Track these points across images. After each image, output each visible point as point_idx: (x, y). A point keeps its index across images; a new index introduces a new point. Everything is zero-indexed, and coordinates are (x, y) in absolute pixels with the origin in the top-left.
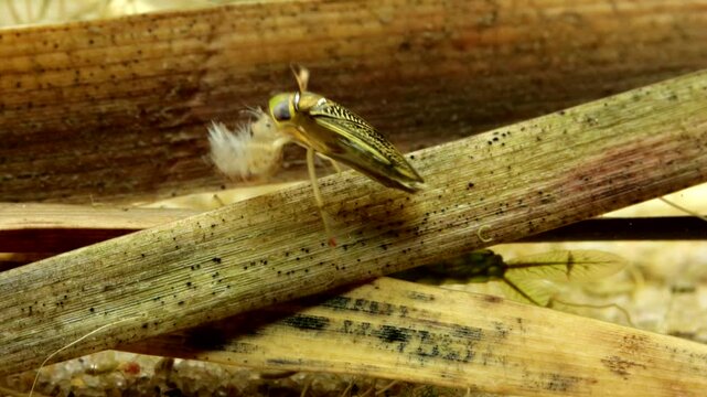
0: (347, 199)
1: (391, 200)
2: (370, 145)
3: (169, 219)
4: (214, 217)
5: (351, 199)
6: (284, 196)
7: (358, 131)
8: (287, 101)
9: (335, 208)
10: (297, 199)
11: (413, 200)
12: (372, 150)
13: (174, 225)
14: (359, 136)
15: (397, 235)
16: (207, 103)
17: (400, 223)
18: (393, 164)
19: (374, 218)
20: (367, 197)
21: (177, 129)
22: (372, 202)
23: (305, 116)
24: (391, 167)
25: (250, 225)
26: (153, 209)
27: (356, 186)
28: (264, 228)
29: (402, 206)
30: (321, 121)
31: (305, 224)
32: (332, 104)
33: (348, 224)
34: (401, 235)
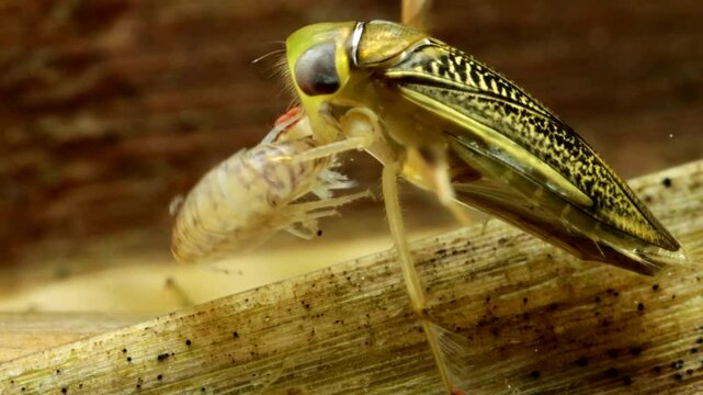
0: (502, 290)
1: (612, 292)
2: (537, 154)
3: (52, 341)
4: (165, 334)
5: (510, 288)
6: (342, 281)
7: (508, 119)
8: (332, 42)
9: (471, 314)
10: (375, 290)
11: (669, 291)
12: (545, 168)
13: (62, 355)
14: (510, 133)
15: (627, 382)
16: (148, 39)
17: (636, 351)
18: (598, 202)
19: (570, 338)
20: (553, 283)
21: (69, 108)
22: (564, 296)
23: (376, 81)
24: (592, 210)
25: (255, 356)
26: (10, 314)
27: (523, 257)
28: (290, 362)
29: (641, 307)
30: (415, 95)
31: (395, 351)
32: (444, 50)
33: (504, 352)
34: (638, 380)
